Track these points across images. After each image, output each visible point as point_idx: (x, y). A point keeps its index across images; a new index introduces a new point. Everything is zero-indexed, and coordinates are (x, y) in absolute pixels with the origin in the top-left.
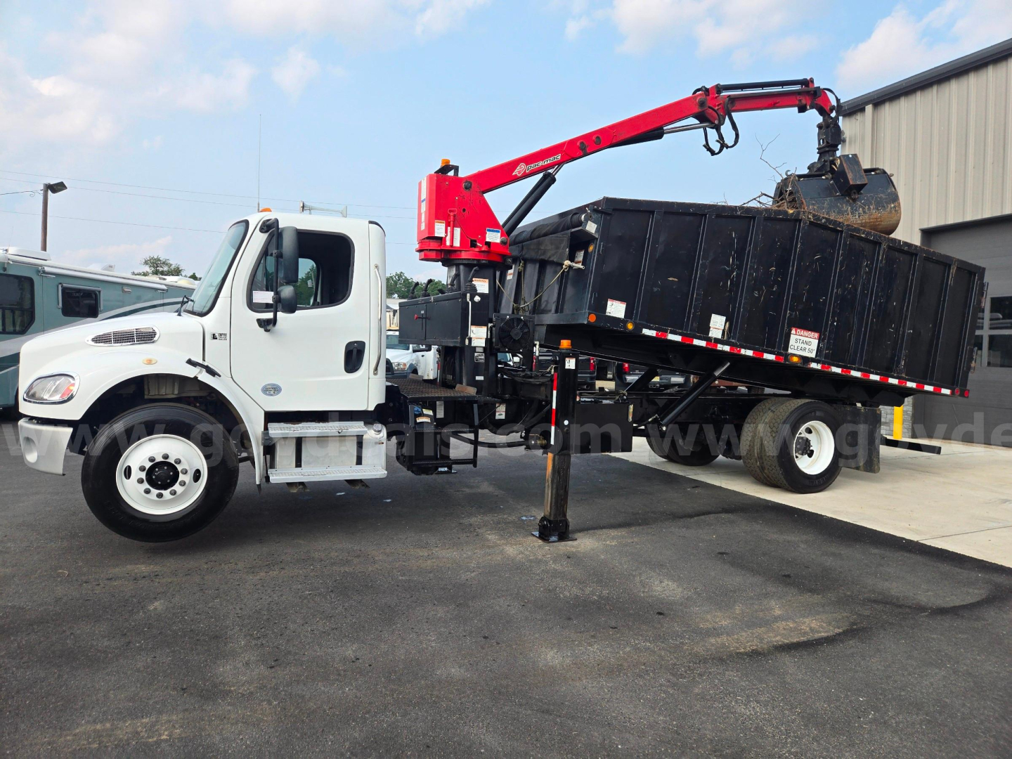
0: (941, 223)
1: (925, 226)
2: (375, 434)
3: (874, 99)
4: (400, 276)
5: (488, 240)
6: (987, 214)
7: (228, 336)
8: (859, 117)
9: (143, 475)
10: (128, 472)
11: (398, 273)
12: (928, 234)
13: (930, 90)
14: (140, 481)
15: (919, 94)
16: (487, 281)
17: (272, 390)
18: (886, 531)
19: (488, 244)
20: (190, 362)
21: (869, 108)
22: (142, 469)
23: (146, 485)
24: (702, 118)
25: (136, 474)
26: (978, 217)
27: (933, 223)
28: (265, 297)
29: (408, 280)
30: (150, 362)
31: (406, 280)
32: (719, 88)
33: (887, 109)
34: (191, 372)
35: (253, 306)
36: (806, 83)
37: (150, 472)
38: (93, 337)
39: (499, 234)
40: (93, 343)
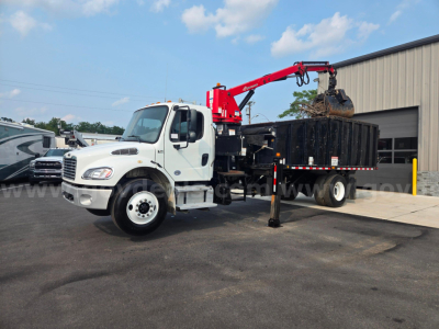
2: (210, 190)
5: (235, 115)
7: (163, 151)
9: (137, 208)
10: (131, 207)
13: (350, 66)
14: (136, 211)
15: (346, 67)
18: (375, 217)
20: (152, 162)
22: (137, 206)
23: (138, 212)
24: (297, 73)
25: (135, 208)
26: (368, 111)
28: (175, 136)
30: (140, 162)
32: (303, 63)
35: (172, 140)
36: (326, 63)
37: (140, 207)
38: (112, 152)
40: (112, 154)
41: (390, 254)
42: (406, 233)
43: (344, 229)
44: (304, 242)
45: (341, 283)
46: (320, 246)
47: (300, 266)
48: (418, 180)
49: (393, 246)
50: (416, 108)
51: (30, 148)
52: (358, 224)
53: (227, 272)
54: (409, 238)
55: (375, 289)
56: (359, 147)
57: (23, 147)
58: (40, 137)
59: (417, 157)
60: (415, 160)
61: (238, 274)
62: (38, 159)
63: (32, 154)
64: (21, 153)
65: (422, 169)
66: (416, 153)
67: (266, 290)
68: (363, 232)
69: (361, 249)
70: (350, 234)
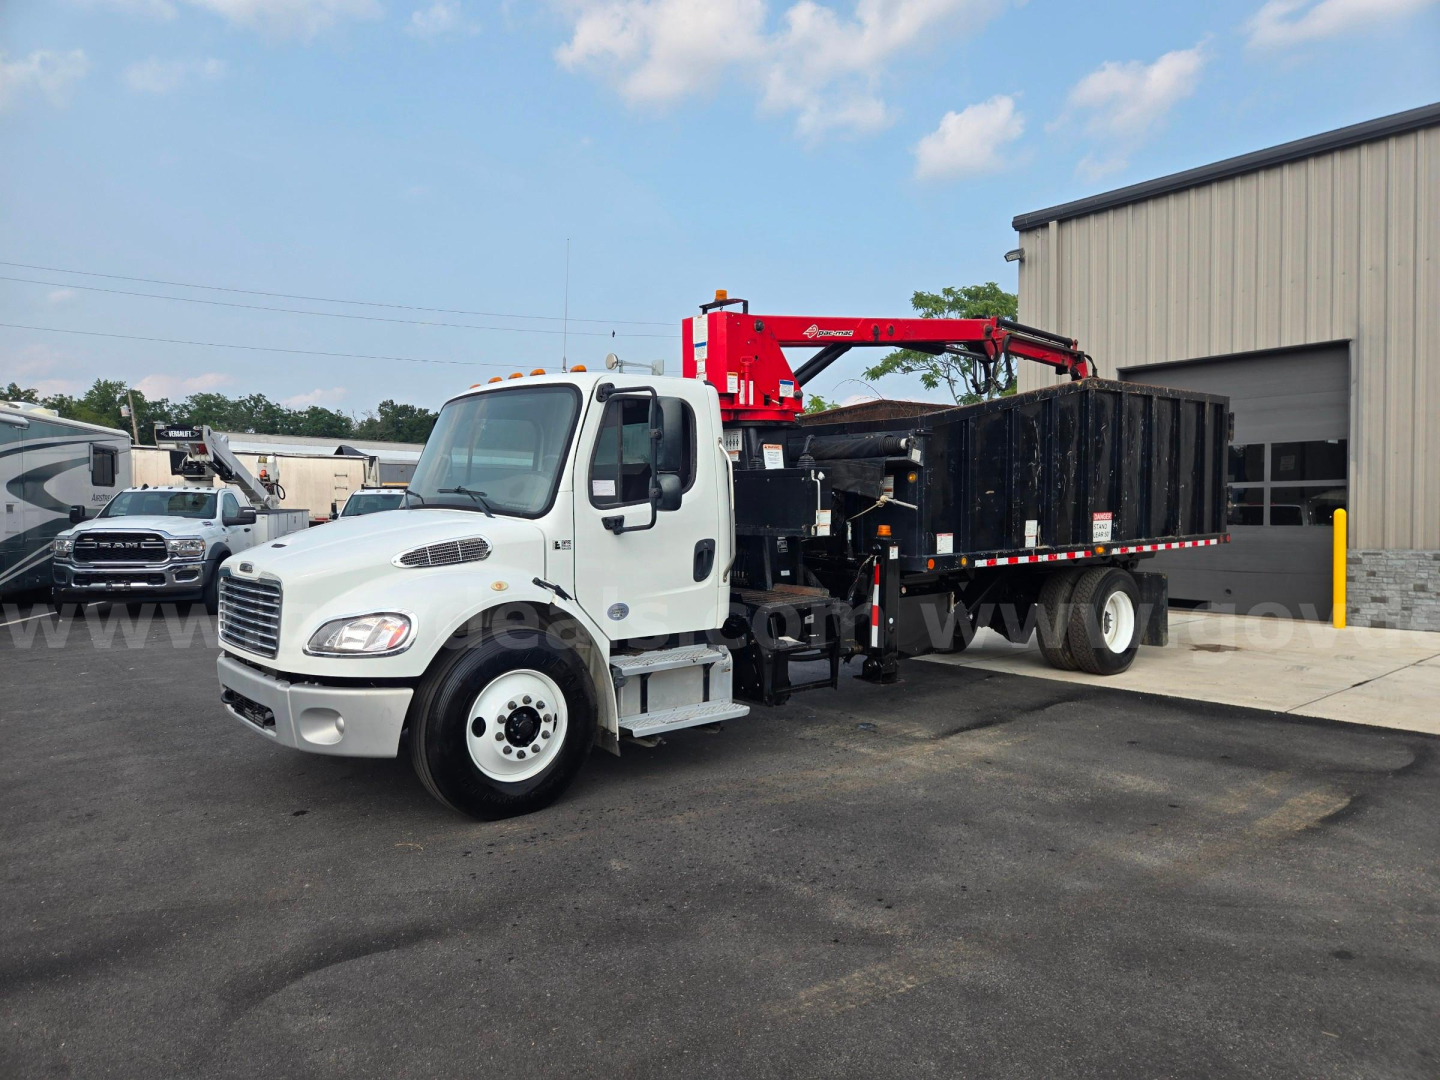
0: (1142, 362)
1: (1123, 365)
3: (1061, 215)
4: (258, 400)
5: (782, 394)
6: (1193, 355)
7: (572, 542)
8: (1040, 233)
9: (502, 729)
10: (480, 727)
11: (255, 395)
12: (1125, 373)
13: (1124, 210)
14: (499, 737)
15: (1111, 214)
16: (780, 446)
17: (620, 611)
18: (1246, 706)
19: (782, 400)
20: (537, 582)
21: (1053, 225)
22: (501, 720)
23: (505, 743)
25: (493, 728)
26: (1183, 358)
27: (1131, 363)
28: (607, 488)
29: (271, 406)
30: (500, 587)
31: (269, 406)
33: (1074, 229)
34: (546, 597)
37: (509, 723)
38: (401, 555)
39: (792, 387)
40: (402, 565)
41: (1343, 831)
42: (1367, 759)
43: (1164, 747)
44: (1053, 797)
45: (1230, 938)
46: (1106, 810)
47: (1074, 884)
48: (1349, 579)
49: (1341, 803)
50: (1342, 347)
51: (51, 487)
52: (1201, 730)
53: (841, 911)
54: (1381, 773)
55: (1343, 955)
56: (1174, 474)
57: (28, 485)
58: (83, 451)
59: (1344, 506)
60: (1339, 513)
61: (878, 919)
62: (83, 527)
63: (58, 506)
64: (20, 504)
65: (1363, 543)
66: (1345, 489)
67: (995, 972)
68: (1228, 758)
69: (1244, 817)
70: (1189, 767)
